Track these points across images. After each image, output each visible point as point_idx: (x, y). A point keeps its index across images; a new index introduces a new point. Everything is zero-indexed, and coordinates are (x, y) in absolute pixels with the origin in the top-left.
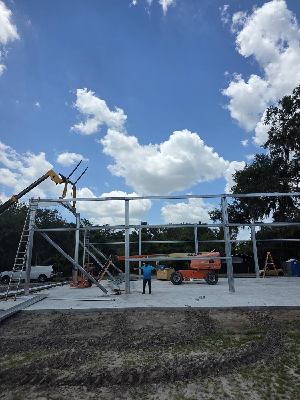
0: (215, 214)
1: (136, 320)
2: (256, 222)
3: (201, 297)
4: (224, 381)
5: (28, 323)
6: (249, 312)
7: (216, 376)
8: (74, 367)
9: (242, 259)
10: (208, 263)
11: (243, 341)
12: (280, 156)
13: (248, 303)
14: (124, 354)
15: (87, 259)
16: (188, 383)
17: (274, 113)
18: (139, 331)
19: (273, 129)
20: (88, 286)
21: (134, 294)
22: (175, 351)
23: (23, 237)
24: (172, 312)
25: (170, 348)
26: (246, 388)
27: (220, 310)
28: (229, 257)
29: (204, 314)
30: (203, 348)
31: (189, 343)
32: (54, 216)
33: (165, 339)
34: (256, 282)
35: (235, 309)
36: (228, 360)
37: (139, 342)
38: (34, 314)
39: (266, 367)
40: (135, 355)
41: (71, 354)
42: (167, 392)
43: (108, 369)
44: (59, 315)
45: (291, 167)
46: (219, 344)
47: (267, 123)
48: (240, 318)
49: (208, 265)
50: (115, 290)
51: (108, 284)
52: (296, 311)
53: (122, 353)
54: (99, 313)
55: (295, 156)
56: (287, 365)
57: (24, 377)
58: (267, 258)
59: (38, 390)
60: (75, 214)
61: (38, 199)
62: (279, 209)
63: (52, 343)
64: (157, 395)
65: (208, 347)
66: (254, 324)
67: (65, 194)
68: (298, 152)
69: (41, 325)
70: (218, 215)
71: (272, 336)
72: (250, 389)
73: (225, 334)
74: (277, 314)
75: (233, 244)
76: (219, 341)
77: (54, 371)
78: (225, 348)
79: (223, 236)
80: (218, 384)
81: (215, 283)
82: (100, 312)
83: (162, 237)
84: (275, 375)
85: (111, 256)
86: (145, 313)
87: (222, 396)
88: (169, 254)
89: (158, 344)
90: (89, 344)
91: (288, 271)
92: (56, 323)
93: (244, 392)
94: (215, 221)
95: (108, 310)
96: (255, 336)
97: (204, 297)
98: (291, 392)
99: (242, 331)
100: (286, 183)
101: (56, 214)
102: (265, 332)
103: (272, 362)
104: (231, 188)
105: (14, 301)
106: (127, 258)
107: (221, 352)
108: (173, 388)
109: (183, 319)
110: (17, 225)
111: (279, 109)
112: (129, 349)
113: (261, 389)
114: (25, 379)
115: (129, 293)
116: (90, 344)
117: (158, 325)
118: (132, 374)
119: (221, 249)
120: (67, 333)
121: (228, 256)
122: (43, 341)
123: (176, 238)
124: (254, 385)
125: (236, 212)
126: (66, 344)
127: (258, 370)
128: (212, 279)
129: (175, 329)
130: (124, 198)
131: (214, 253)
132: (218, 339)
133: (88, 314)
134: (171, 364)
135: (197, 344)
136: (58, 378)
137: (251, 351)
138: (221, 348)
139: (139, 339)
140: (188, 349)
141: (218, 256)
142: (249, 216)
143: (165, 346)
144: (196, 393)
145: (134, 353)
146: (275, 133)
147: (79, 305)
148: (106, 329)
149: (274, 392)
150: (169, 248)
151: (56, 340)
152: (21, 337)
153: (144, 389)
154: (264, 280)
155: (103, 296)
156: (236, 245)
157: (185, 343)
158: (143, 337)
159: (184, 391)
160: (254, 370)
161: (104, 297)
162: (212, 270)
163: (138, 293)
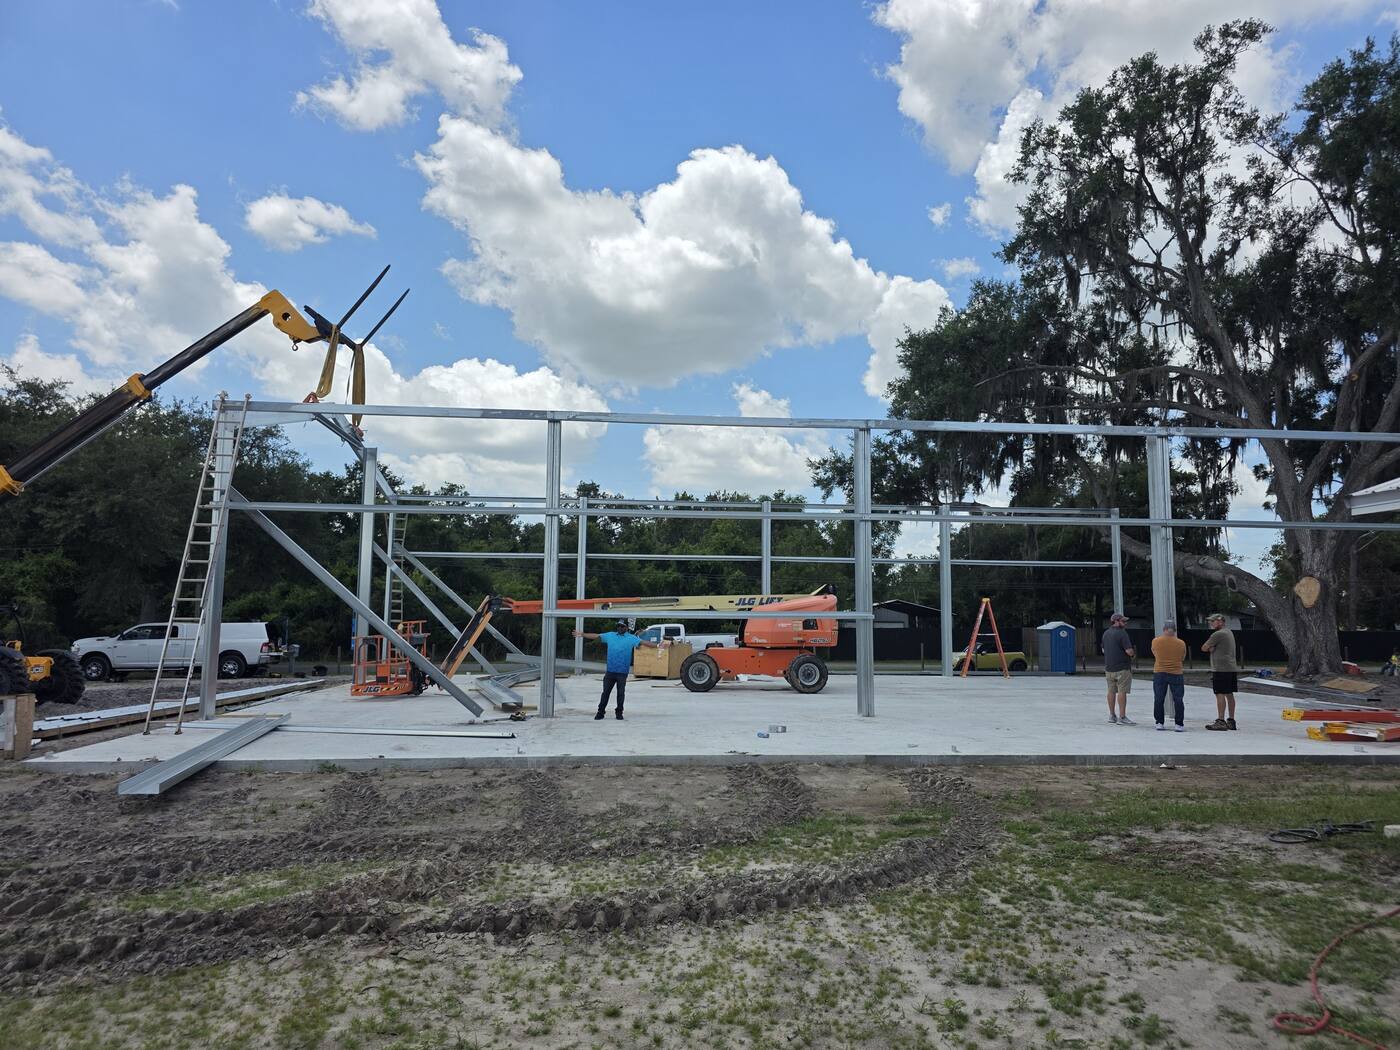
0: (832, 469)
1: (588, 790)
2: (957, 500)
3: (775, 730)
4: (832, 919)
5: (252, 797)
6: (910, 770)
7: (812, 908)
8: (441, 899)
9: (904, 617)
10: (801, 629)
11: (884, 837)
12: (1051, 290)
13: (910, 746)
14: (570, 869)
15: (397, 607)
16: (745, 923)
17: (1044, 145)
18: (602, 817)
19: (1036, 199)
20: (408, 693)
21: (571, 718)
22: (707, 862)
23: (196, 528)
24: (692, 768)
25: (693, 856)
26: (884, 931)
27: (829, 765)
28: (864, 614)
29: (785, 773)
30: (780, 854)
31: (744, 844)
32: (264, 450)
33: (677, 835)
34: (941, 690)
35: (871, 761)
36: (845, 878)
37: (605, 843)
38: (263, 772)
39: (934, 890)
40: (599, 871)
41: (421, 870)
42: (695, 941)
43: (535, 901)
44: (345, 777)
45: (1081, 331)
46: (821, 845)
47: (1019, 177)
48: (884, 784)
49: (799, 635)
50: (506, 708)
51: (473, 687)
52: (1036, 769)
53: (565, 868)
54: (472, 772)
55: (1097, 292)
56: (985, 887)
57: (308, 922)
58: (981, 616)
59: (365, 944)
60: (361, 453)
61: (244, 399)
62: (1032, 461)
63: (349, 848)
64: (671, 948)
65: (795, 853)
66: (918, 800)
67: (327, 381)
68: (1109, 277)
69: (300, 803)
70: (840, 472)
71: (962, 827)
72: (893, 932)
73: (838, 822)
74: (983, 776)
75: (882, 569)
76: (823, 838)
77: (393, 906)
78: (837, 855)
79: (852, 543)
80: (816, 926)
81: (818, 688)
82: (472, 768)
83: (650, 537)
84: (956, 906)
85: (487, 598)
86: (612, 771)
87: (825, 945)
88: (680, 598)
89: (660, 846)
90: (464, 850)
91: (1040, 658)
92: (341, 795)
93: (877, 939)
94: (828, 493)
95: (498, 762)
96: (918, 827)
97: (784, 729)
98: (984, 936)
99: (884, 817)
100: (1060, 382)
101: (270, 442)
102: (945, 819)
103: (950, 880)
104: (890, 385)
105: (177, 733)
106: (550, 608)
107: (827, 861)
108: (708, 933)
109: (725, 788)
110: (137, 476)
111: (1061, 135)
112: (581, 858)
113: (916, 932)
114: (312, 926)
115: (552, 716)
116: (467, 849)
117: (655, 804)
118: (603, 909)
119: (841, 585)
120: (386, 823)
121: (861, 608)
122: (321, 843)
123: (697, 541)
124: (902, 926)
125: (898, 466)
126: (395, 848)
127: (915, 897)
128: (808, 676)
129: (703, 811)
130: (545, 412)
131: (820, 598)
132: (822, 835)
133: (437, 774)
134: (702, 886)
135: (766, 845)
136: (405, 923)
137: (902, 859)
138: (826, 854)
139: (603, 836)
140: (742, 858)
141: (831, 609)
142: (939, 482)
143: (679, 851)
144: (765, 942)
145: (596, 868)
146: (1043, 212)
147: (401, 749)
148: (502, 812)
149: (946, 937)
150: (673, 575)
151: (360, 839)
152: (248, 835)
153: (638, 936)
154: (966, 682)
155: (472, 723)
156: (891, 571)
157: (732, 844)
158: (615, 831)
159: (737, 939)
160: (905, 898)
161: (473, 727)
162: (810, 649)
163: (581, 717)
